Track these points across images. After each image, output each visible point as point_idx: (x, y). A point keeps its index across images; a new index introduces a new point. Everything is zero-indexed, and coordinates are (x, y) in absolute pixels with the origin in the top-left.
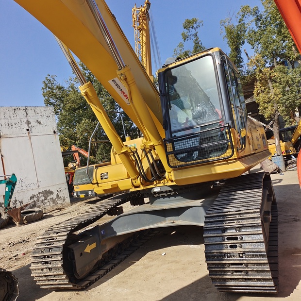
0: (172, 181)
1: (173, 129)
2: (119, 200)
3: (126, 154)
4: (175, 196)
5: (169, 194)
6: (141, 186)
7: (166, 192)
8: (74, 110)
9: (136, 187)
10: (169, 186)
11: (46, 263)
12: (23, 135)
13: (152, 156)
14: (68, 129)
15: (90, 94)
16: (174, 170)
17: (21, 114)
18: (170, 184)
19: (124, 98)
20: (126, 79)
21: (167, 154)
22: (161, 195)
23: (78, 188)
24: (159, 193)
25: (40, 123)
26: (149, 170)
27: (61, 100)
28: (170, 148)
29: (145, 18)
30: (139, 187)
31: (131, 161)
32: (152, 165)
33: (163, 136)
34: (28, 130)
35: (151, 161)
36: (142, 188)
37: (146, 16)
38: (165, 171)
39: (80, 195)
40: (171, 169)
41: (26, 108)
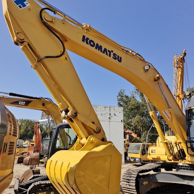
0: (189, 162)
1: (191, 137)
2: (160, 165)
3: (166, 143)
4: (190, 170)
5: (187, 168)
6: (172, 160)
7: (186, 167)
8: (132, 109)
9: (169, 160)
10: (188, 164)
11: (128, 182)
12: (107, 120)
13: (179, 147)
14: (127, 119)
15: (154, 116)
16: (190, 156)
17: (108, 109)
18: (188, 163)
19: (168, 118)
20: (170, 113)
21: (187, 148)
22: (182, 167)
23: (130, 155)
24: (182, 166)
25: (115, 115)
26: (177, 154)
27: (126, 103)
28: (189, 145)
29: (181, 61)
30: (171, 160)
31: (168, 147)
32: (179, 151)
33: (186, 139)
34: (109, 118)
35: (179, 149)
36: (173, 161)
37: (182, 60)
38: (186, 156)
39: (131, 159)
40: (189, 156)
41: (110, 107)
